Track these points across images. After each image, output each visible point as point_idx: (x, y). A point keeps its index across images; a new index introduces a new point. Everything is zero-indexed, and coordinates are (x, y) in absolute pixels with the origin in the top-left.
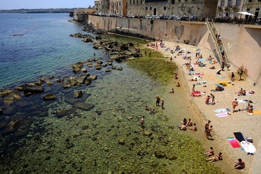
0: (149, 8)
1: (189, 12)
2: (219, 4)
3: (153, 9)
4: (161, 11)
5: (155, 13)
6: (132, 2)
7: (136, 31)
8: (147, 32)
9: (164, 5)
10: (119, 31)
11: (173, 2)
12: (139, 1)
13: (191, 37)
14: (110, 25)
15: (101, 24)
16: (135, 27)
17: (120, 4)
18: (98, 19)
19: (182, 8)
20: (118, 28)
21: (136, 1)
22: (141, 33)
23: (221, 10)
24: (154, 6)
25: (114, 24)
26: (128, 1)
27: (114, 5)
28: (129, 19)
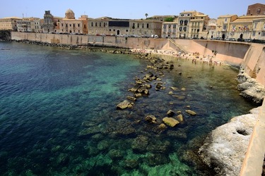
0: (112, 30)
1: (145, 33)
2: (163, 30)
3: (116, 31)
4: (124, 32)
5: (118, 33)
6: (94, 25)
7: (111, 44)
8: (123, 44)
9: (126, 29)
10: (92, 45)
11: (134, 27)
12: (102, 24)
13: (155, 46)
14: (79, 41)
15: (65, 40)
16: (110, 42)
17: (79, 25)
18: (57, 37)
19: (140, 31)
20: (91, 43)
21: (98, 25)
22: (116, 45)
23: (164, 33)
24: (117, 29)
25: (85, 40)
26: (88, 24)
27: (69, 26)
28: (103, 37)
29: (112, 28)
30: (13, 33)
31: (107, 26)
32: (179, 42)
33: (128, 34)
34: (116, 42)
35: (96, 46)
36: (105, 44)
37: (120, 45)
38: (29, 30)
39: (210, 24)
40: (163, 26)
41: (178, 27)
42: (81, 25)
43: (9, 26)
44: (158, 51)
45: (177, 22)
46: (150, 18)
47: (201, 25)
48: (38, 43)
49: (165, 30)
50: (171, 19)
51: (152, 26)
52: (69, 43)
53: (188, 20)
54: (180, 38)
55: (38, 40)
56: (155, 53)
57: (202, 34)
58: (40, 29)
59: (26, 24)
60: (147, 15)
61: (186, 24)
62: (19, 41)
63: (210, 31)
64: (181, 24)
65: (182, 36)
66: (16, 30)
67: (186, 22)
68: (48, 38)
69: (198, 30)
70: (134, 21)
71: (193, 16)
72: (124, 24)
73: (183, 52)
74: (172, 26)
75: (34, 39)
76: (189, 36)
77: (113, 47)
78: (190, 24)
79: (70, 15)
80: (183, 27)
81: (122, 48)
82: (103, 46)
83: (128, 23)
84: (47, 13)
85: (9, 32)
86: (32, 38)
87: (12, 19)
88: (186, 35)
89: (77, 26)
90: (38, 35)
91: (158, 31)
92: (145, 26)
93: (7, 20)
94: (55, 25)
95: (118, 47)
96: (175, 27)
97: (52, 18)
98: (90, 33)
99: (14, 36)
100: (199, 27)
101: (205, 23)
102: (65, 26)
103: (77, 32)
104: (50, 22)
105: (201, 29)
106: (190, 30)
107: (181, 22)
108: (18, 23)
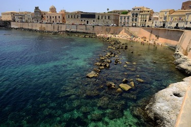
0: (83, 21)
1: (107, 23)
2: (120, 21)
3: (86, 21)
4: (91, 22)
5: (88, 23)
6: (70, 17)
7: (82, 31)
8: (91, 31)
9: (93, 19)
10: (69, 32)
11: (99, 19)
12: (76, 17)
13: (114, 32)
14: (60, 29)
15: (49, 28)
16: (81, 29)
17: (59, 17)
18: (44, 25)
19: (104, 21)
20: (68, 30)
21: (73, 17)
22: (86, 31)
23: (121, 23)
24: (87, 20)
25: (63, 28)
26: (66, 16)
27: (52, 17)
28: (77, 25)
29: (83, 19)
30: (12, 23)
31: (79, 18)
32: (132, 30)
33: (95, 23)
34: (86, 29)
35: (72, 32)
36: (78, 30)
37: (88, 32)
38: (23, 21)
39: (154, 16)
40: (120, 18)
41: (131, 18)
42: (61, 17)
43: (9, 18)
44: (117, 36)
45: (130, 14)
46: (111, 12)
47: (148, 17)
48: (30, 30)
49: (121, 21)
50: (126, 13)
51: (112, 17)
52: (52, 30)
53: (138, 13)
54: (132, 26)
55: (30, 28)
56: (114, 37)
57: (148, 23)
58: (31, 20)
59: (22, 16)
60: (108, 9)
61: (136, 16)
62: (16, 29)
63: (154, 21)
64: (133, 16)
65: (134, 25)
66: (15, 21)
67: (137, 15)
68: (37, 27)
69: (146, 21)
70: (99, 14)
71: (142, 10)
72: (92, 16)
73: (134, 36)
74: (126, 18)
75: (27, 27)
76: (139, 25)
77: (84, 33)
78: (139, 16)
79: (53, 10)
80: (134, 18)
81: (90, 34)
82: (76, 32)
83: (95, 15)
84: (37, 8)
85: (9, 22)
86: (26, 26)
87: (12, 13)
88: (137, 24)
89: (58, 18)
90: (30, 24)
91: (116, 21)
92: (107, 18)
93: (8, 14)
94: (42, 17)
95: (87, 33)
96: (128, 18)
97: (40, 12)
98: (67, 22)
99: (13, 25)
100: (146, 18)
101: (151, 16)
102: (49, 17)
103: (58, 22)
104: (39, 15)
105: (148, 20)
106: (139, 20)
107: (133, 15)
108: (16, 15)
